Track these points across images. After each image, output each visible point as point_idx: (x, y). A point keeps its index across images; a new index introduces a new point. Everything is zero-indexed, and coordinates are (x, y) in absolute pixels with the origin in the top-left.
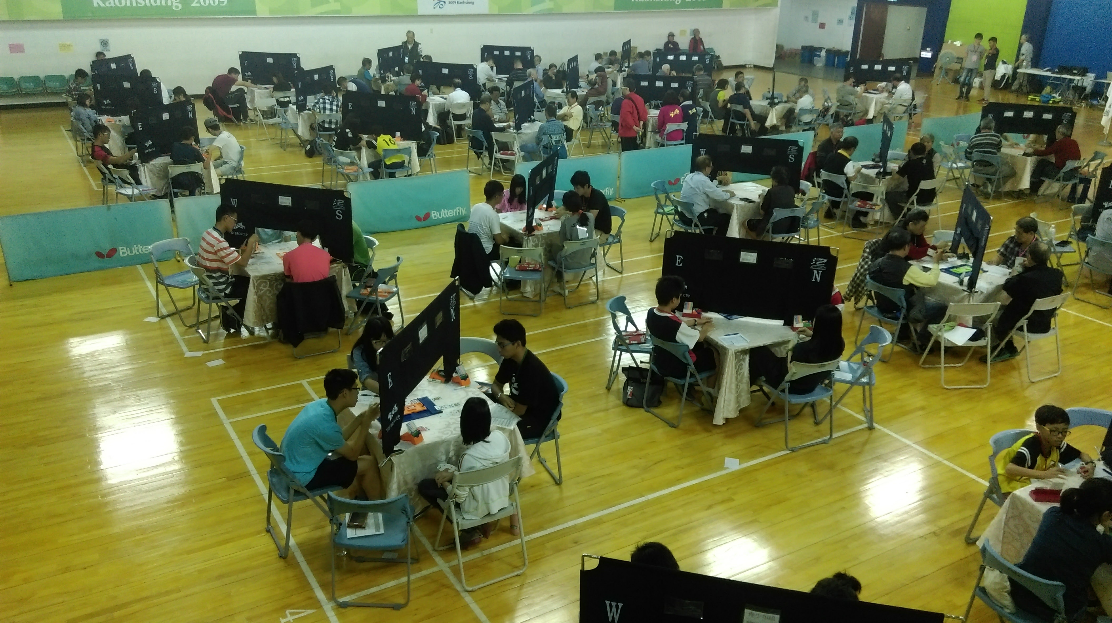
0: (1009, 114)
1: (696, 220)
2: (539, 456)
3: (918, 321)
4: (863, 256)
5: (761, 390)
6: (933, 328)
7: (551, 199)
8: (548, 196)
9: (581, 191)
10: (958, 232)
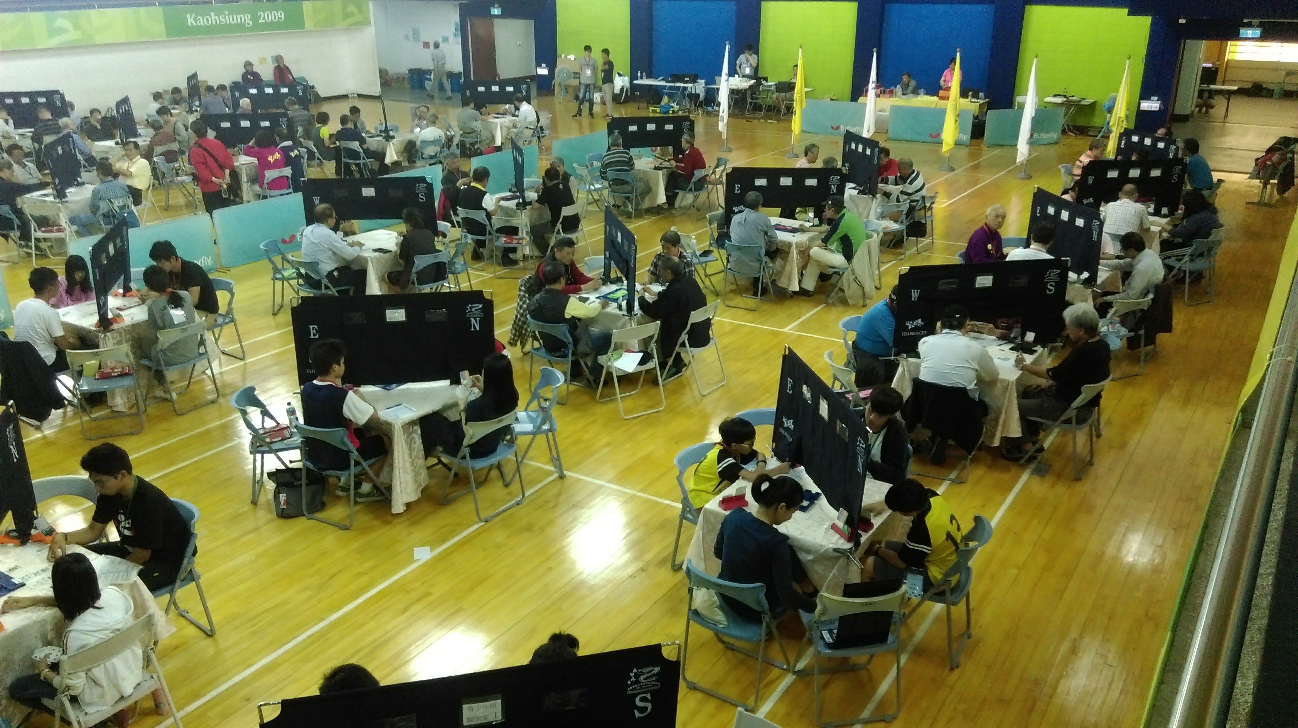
0: (633, 128)
1: (325, 281)
2: (177, 608)
3: (586, 355)
4: (519, 295)
5: (440, 462)
6: (602, 359)
7: (127, 280)
8: (122, 277)
9: (167, 266)
10: (608, 255)
